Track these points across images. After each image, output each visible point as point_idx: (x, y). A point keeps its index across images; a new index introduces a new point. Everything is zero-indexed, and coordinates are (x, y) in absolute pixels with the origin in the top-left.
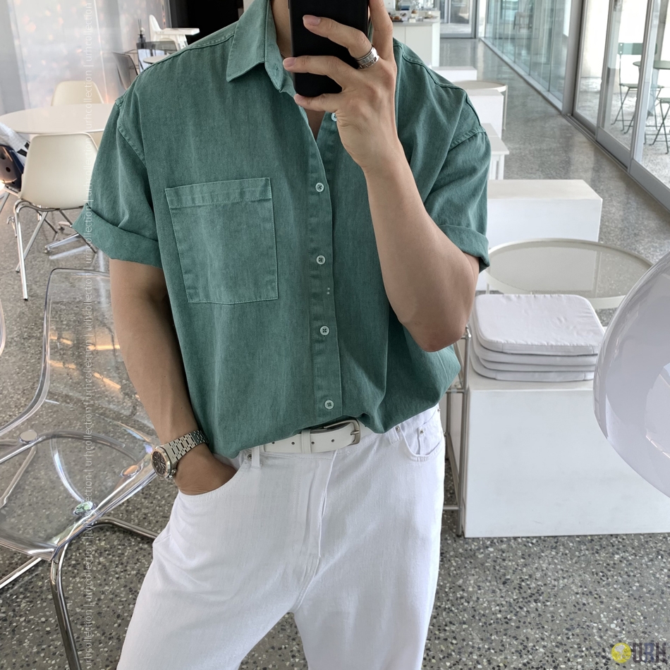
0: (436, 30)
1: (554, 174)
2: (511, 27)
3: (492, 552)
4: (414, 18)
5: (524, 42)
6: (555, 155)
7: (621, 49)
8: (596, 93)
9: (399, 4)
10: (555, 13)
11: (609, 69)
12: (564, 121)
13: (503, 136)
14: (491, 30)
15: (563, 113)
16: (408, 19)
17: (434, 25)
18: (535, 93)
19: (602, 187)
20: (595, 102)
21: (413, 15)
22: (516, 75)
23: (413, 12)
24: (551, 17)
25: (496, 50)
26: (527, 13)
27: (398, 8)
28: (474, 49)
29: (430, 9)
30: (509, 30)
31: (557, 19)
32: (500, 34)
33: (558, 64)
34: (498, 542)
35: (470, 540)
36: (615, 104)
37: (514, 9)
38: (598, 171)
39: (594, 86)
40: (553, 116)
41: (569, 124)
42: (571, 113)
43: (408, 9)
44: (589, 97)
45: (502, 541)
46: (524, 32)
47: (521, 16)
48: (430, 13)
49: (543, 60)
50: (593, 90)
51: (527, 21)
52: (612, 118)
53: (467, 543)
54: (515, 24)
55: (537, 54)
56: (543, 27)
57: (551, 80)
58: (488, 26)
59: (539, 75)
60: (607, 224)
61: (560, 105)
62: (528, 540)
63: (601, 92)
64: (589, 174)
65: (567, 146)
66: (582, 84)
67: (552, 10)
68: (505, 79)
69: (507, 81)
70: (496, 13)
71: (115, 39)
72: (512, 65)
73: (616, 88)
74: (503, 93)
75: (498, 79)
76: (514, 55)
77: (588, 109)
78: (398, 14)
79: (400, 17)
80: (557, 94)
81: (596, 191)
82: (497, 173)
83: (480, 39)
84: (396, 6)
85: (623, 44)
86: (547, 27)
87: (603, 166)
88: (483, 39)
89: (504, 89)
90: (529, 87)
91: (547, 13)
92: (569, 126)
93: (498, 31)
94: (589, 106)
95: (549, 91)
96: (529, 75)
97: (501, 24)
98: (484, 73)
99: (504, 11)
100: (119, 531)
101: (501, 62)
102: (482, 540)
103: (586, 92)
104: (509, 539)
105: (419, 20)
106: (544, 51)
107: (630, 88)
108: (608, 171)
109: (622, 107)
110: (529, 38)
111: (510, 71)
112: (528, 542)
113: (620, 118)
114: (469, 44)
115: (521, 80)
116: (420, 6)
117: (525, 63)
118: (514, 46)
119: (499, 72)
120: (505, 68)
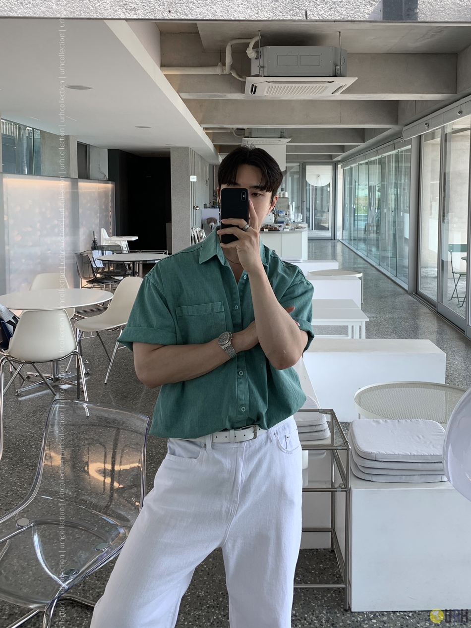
0: (305, 235)
1: (406, 335)
2: (363, 232)
3: (375, 623)
4: (288, 228)
5: (374, 242)
6: (405, 322)
7: (452, 248)
8: (434, 278)
9: (277, 220)
10: (397, 224)
11: (443, 261)
12: (410, 297)
13: (361, 308)
14: (347, 234)
15: (409, 292)
16: (283, 229)
17: (303, 233)
18: (386, 278)
19: (445, 346)
20: (434, 284)
21: (287, 227)
22: (369, 265)
23: (287, 225)
24: (394, 226)
25: (352, 248)
26: (375, 223)
27: (276, 222)
28: (334, 247)
29: (300, 223)
30: (362, 235)
31: (398, 228)
32: (354, 237)
33: (402, 257)
34: (379, 615)
35: (356, 614)
36: (450, 286)
37: (365, 221)
38: (441, 334)
39: (433, 273)
40: (401, 294)
41: (415, 300)
42: (416, 292)
43: (283, 223)
44: (429, 281)
45: (383, 615)
46: (373, 236)
47: (370, 226)
48: (300, 225)
49: (390, 254)
50: (431, 276)
51: (375, 228)
52: (448, 295)
53: (353, 616)
54: (365, 231)
55: (385, 251)
56: (388, 232)
57: (397, 268)
58: (344, 232)
59: (388, 265)
60: (452, 372)
61: (406, 287)
62: (405, 613)
63: (438, 277)
64: (435, 336)
65: (415, 316)
66: (423, 272)
67: (394, 222)
68: (361, 268)
69: (362, 270)
70: (350, 224)
71: (75, 244)
72: (365, 258)
73: (450, 274)
74: (360, 278)
75: (354, 268)
76: (367, 251)
77: (429, 289)
78: (276, 226)
79: (278, 228)
80: (403, 278)
81: (441, 348)
82: (360, 334)
83: (339, 240)
84: (275, 221)
85: (453, 245)
86: (391, 232)
87: (445, 331)
88: (341, 240)
89: (360, 275)
90: (380, 273)
91: (391, 223)
92: (414, 301)
93: (352, 235)
94: (429, 287)
95: (396, 276)
96: (380, 265)
97: (354, 230)
98: (343, 264)
99: (356, 222)
100: (78, 606)
101: (356, 256)
102: (366, 614)
103: (426, 277)
104: (389, 613)
105: (292, 229)
106: (390, 248)
107: (461, 275)
108: (449, 334)
109: (456, 288)
110: (378, 240)
111: (364, 262)
112: (405, 615)
113: (455, 295)
114: (329, 244)
115: (374, 269)
116: (292, 221)
117: (375, 257)
118: (366, 245)
119: (355, 263)
120: (360, 260)
